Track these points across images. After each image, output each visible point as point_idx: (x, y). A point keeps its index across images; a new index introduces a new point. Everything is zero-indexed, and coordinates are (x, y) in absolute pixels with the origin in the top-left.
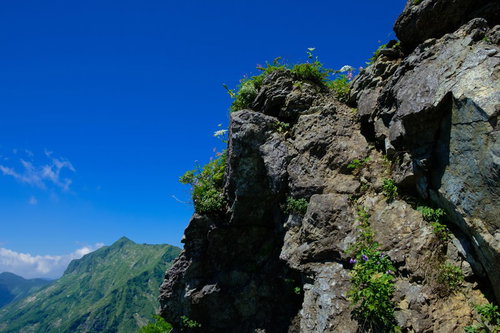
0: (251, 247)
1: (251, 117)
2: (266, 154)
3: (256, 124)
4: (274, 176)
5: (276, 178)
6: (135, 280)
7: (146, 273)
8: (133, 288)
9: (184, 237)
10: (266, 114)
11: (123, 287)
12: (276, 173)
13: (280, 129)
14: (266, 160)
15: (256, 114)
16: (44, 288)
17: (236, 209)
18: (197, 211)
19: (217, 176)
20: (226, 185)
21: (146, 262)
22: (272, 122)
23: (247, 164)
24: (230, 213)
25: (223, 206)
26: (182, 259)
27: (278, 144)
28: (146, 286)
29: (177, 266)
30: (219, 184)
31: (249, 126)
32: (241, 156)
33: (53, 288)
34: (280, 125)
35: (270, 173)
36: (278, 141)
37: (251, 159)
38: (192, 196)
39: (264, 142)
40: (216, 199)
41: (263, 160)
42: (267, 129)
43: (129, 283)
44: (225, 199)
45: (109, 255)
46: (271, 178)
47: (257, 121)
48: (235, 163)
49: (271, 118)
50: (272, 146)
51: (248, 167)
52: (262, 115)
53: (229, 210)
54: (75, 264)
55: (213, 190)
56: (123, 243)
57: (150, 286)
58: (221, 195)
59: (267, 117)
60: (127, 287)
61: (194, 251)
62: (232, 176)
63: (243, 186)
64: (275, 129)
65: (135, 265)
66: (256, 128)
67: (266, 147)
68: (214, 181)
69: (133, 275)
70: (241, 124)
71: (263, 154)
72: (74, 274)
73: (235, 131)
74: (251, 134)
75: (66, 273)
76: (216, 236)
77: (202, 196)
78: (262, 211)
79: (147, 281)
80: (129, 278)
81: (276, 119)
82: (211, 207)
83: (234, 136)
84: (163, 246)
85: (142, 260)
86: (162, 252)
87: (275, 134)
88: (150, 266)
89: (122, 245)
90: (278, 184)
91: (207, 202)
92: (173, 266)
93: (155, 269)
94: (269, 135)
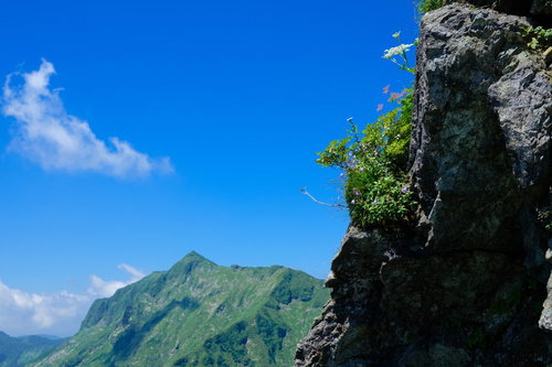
0: (472, 295)
1: (468, 22)
2: (504, 104)
3: (479, 35)
4: (522, 150)
5: (528, 154)
6: (219, 339)
7: (240, 326)
8: (216, 356)
9: (331, 275)
10: (500, 10)
11: (197, 353)
12: (527, 143)
13: (534, 43)
14: (504, 115)
15: (478, 13)
16: (47, 354)
17: (439, 218)
18: (356, 222)
19: (396, 147)
20: (415, 168)
21: (241, 303)
22: (515, 28)
23: (460, 125)
24: (426, 227)
25: (411, 211)
26: (330, 320)
27: (531, 79)
28: (242, 352)
29: (320, 333)
30: (399, 164)
31: (463, 43)
32: (447, 107)
33: (63, 354)
34: (532, 34)
35: (514, 143)
36: (529, 72)
37: (468, 113)
38: (344, 193)
39: (497, 75)
40: (396, 196)
41: (496, 116)
42: (503, 45)
43: (208, 345)
44: (414, 197)
45: (164, 291)
46: (516, 155)
47: (480, 30)
48: (434, 123)
49: (513, 18)
50: (516, 85)
51: (462, 129)
52: (491, 13)
53: (423, 219)
54: (102, 308)
55: (389, 178)
56: (191, 265)
57: (250, 353)
58: (405, 188)
59: (503, 19)
60: (204, 354)
61: (352, 304)
62: (428, 149)
63: (454, 170)
64: (521, 45)
65: (219, 309)
66: (480, 46)
67: (502, 88)
68: (389, 157)
69: (214, 331)
70: (445, 38)
71: (496, 102)
72: (100, 327)
73: (432, 54)
74: (469, 59)
75: (85, 324)
76: (397, 273)
77: (366, 191)
78: (497, 222)
79: (244, 341)
80: (207, 336)
81: (523, 21)
82: (385, 215)
83: (431, 66)
84: (274, 269)
85: (231, 298)
86: (272, 283)
87: (522, 57)
88: (248, 311)
89: (189, 269)
90: (531, 167)
91: (377, 204)
92: (311, 334)
93: (259, 318)
94: (508, 60)
